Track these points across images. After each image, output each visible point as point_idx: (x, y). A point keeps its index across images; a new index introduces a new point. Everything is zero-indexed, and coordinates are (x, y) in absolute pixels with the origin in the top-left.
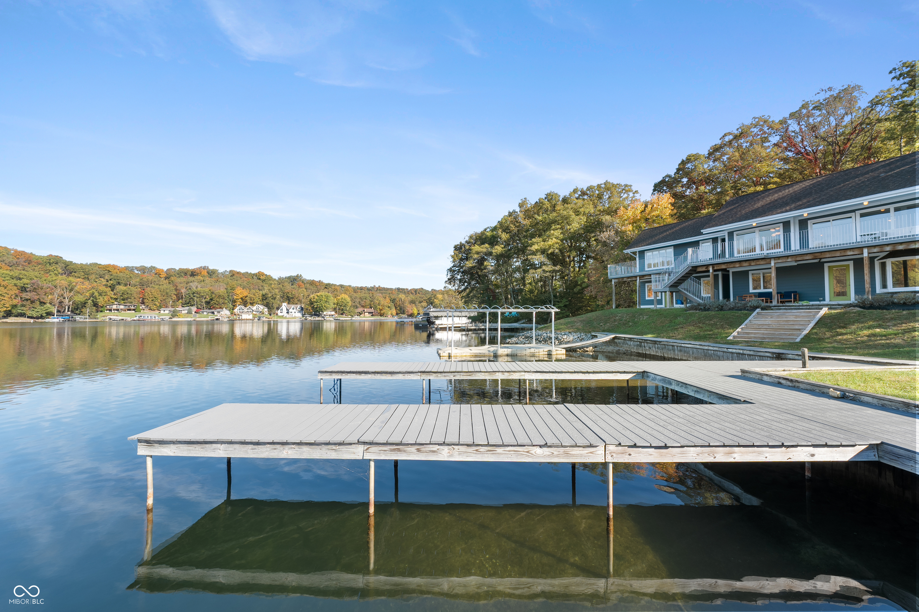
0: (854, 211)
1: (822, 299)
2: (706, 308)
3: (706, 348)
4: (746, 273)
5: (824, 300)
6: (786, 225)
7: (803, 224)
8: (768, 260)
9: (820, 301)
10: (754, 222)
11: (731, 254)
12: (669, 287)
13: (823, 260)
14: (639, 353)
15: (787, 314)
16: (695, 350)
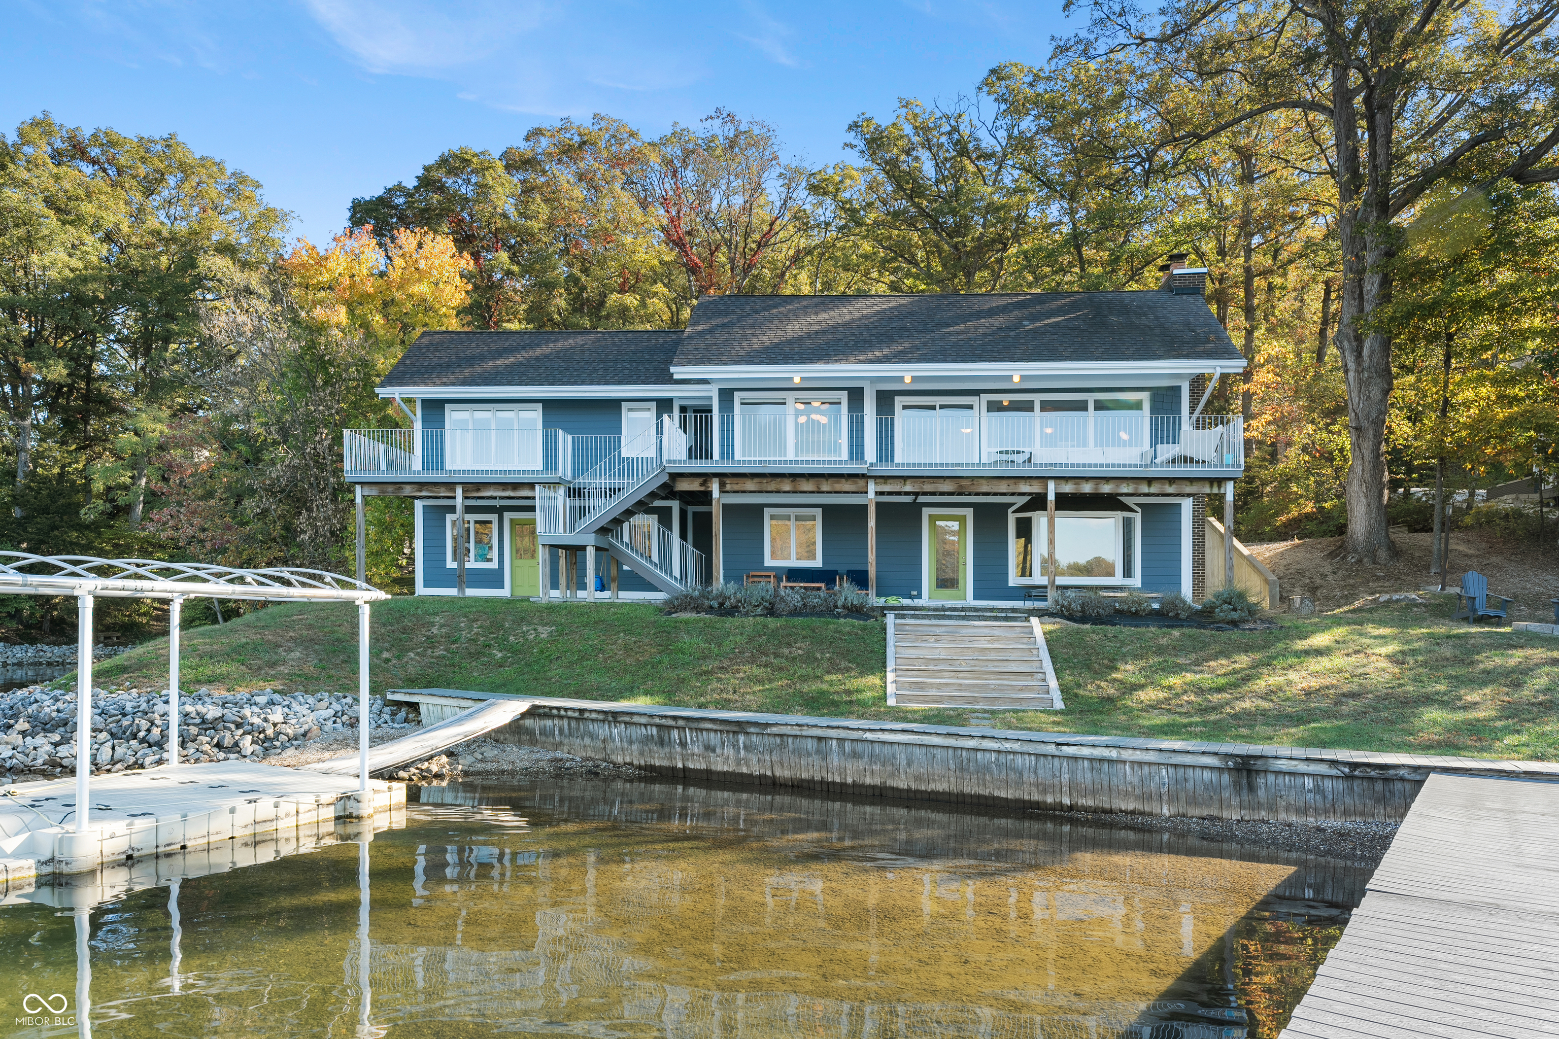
0: (976, 393)
1: (915, 593)
2: (727, 604)
3: (971, 743)
4: (756, 512)
5: (919, 596)
6: (856, 395)
7: (885, 400)
8: (861, 482)
9: (911, 597)
10: (796, 373)
11: (728, 451)
12: (596, 532)
13: (922, 499)
14: (652, 768)
15: (964, 631)
16: (917, 750)
